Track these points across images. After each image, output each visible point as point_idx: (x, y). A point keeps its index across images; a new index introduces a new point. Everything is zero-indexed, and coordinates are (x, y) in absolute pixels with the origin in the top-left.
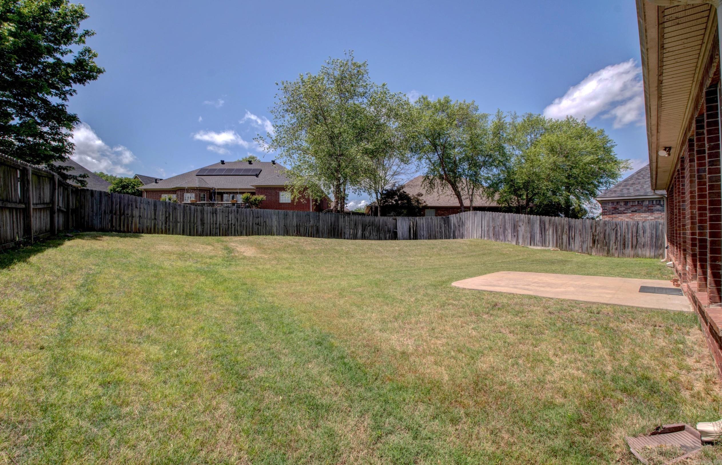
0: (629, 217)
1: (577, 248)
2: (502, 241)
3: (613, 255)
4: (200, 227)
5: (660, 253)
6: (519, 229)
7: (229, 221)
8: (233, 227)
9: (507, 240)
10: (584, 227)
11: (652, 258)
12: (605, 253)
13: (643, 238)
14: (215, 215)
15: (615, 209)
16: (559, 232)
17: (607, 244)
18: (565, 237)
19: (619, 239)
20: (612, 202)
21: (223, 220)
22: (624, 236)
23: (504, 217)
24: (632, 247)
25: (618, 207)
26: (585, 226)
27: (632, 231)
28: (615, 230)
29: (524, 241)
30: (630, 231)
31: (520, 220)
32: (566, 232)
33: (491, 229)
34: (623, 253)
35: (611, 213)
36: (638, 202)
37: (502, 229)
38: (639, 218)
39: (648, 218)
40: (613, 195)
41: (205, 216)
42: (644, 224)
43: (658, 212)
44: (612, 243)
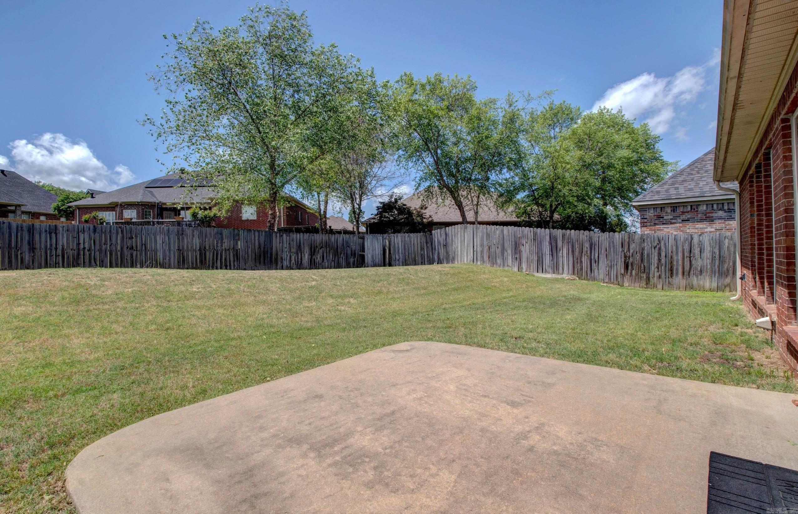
0: (679, 229)
1: (601, 276)
2: (500, 266)
3: (655, 286)
4: (27, 254)
5: (725, 283)
6: (522, 248)
7: (79, 244)
8: (87, 253)
9: (506, 264)
10: (611, 244)
11: (714, 291)
12: (643, 284)
13: (700, 260)
14: (53, 235)
15: (659, 217)
16: (577, 253)
17: (646, 270)
18: (585, 260)
19: (663, 261)
20: (655, 207)
21: (68, 243)
22: (672, 257)
23: (503, 231)
24: (683, 273)
25: (663, 214)
26: (613, 243)
27: (683, 250)
28: (657, 249)
29: (529, 266)
30: (680, 249)
31: (523, 236)
32: (587, 251)
33: (486, 248)
34: (669, 283)
35: (652, 224)
36: (691, 206)
37: (500, 249)
38: (693, 231)
39: (706, 230)
40: (656, 197)
41: (37, 237)
42: (701, 238)
43: (720, 221)
44: (653, 268)
